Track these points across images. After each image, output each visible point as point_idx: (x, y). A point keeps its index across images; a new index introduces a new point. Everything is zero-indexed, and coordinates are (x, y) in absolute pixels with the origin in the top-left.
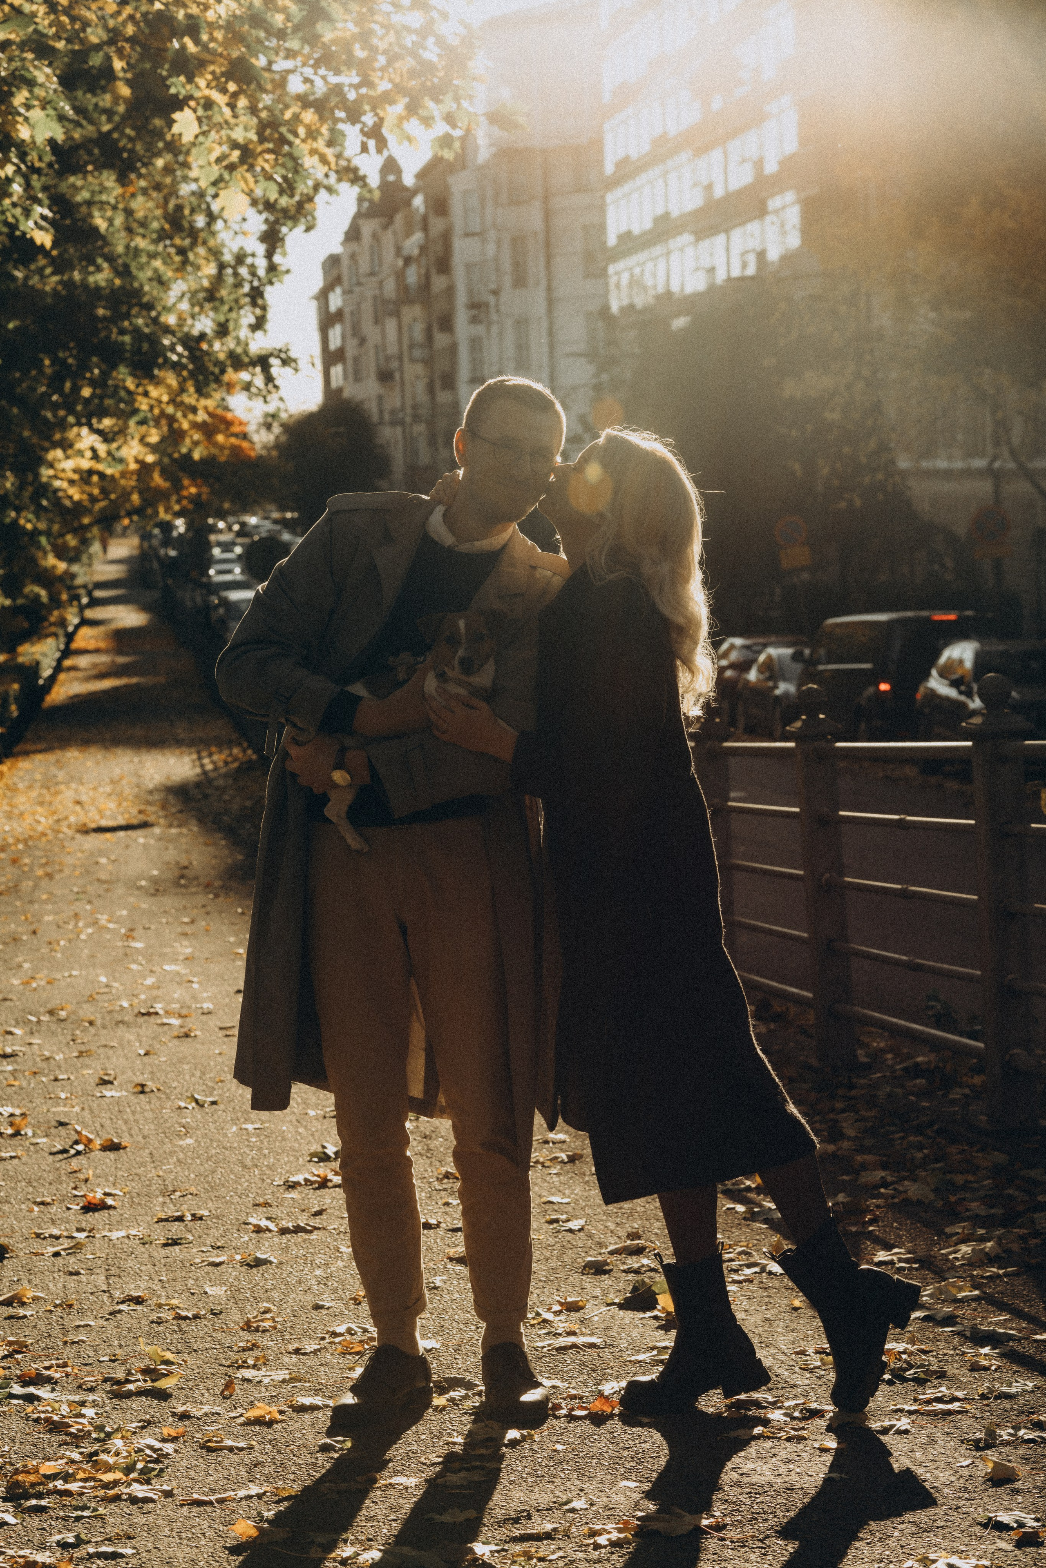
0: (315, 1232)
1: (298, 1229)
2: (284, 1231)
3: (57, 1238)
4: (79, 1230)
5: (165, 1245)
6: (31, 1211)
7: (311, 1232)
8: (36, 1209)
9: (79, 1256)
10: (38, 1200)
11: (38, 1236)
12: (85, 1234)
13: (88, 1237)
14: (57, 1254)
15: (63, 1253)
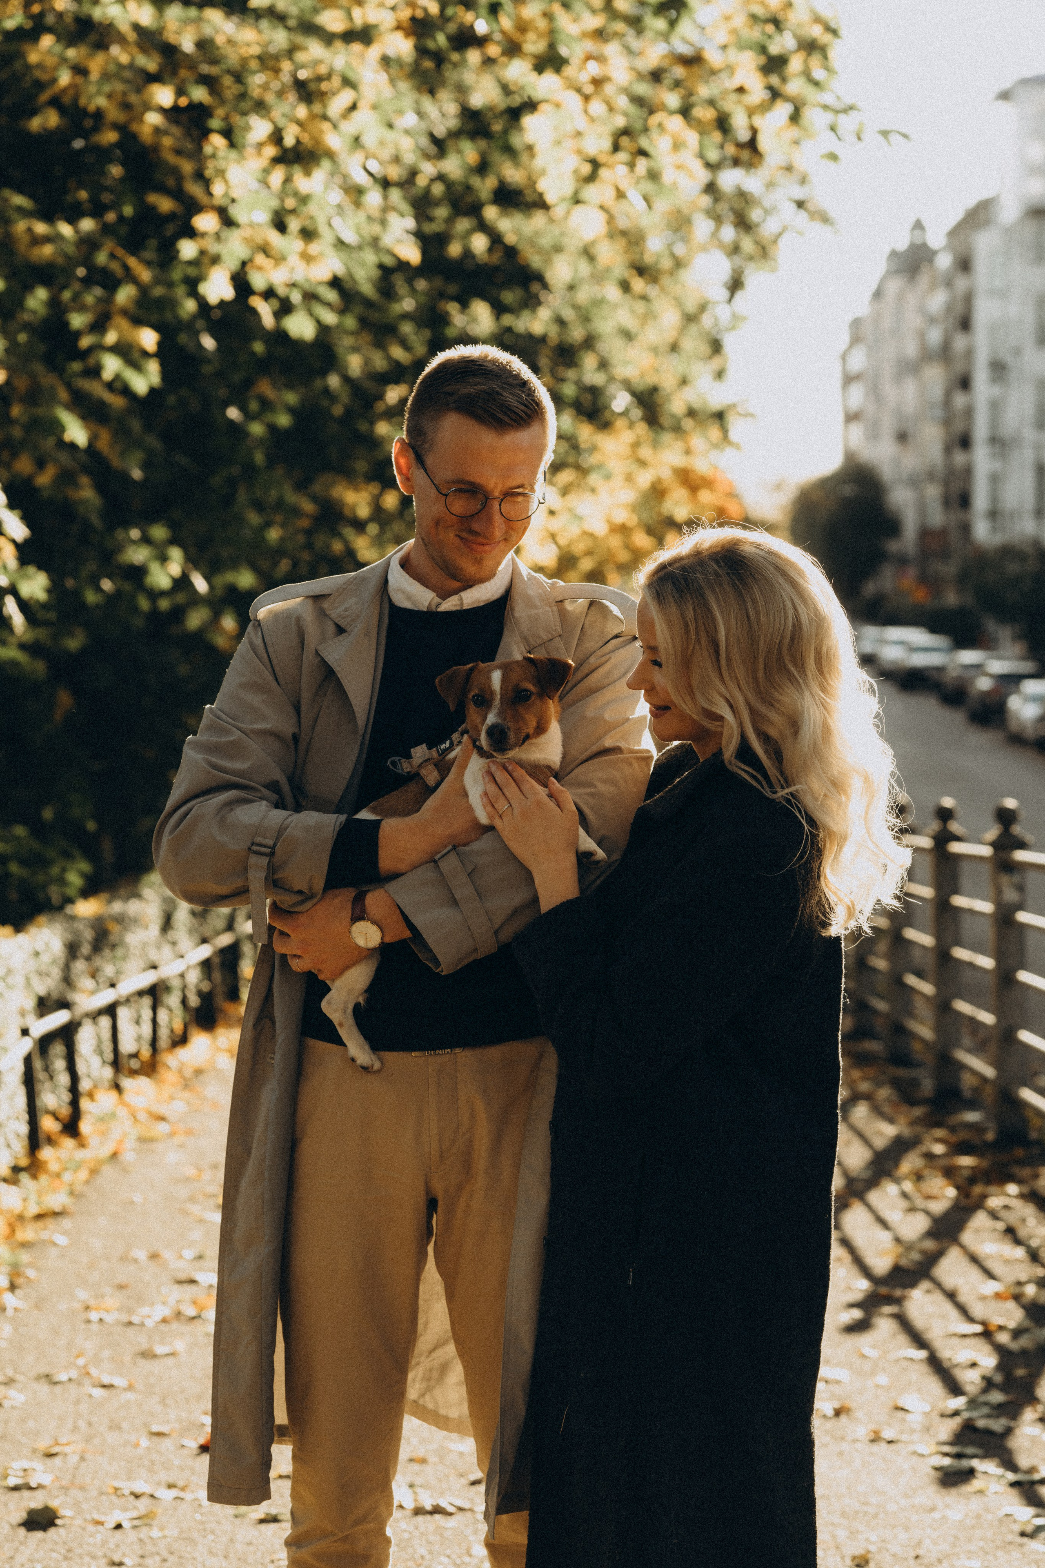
0: (459, 1517)
1: (437, 1510)
2: (418, 1511)
3: (137, 1496)
4: (170, 1486)
5: (262, 1521)
6: (137, 1445)
7: (451, 1514)
8: (144, 1442)
9: (144, 1533)
10: (155, 1428)
11: (116, 1489)
12: (174, 1493)
13: (176, 1498)
14: (119, 1527)
15: (125, 1524)
